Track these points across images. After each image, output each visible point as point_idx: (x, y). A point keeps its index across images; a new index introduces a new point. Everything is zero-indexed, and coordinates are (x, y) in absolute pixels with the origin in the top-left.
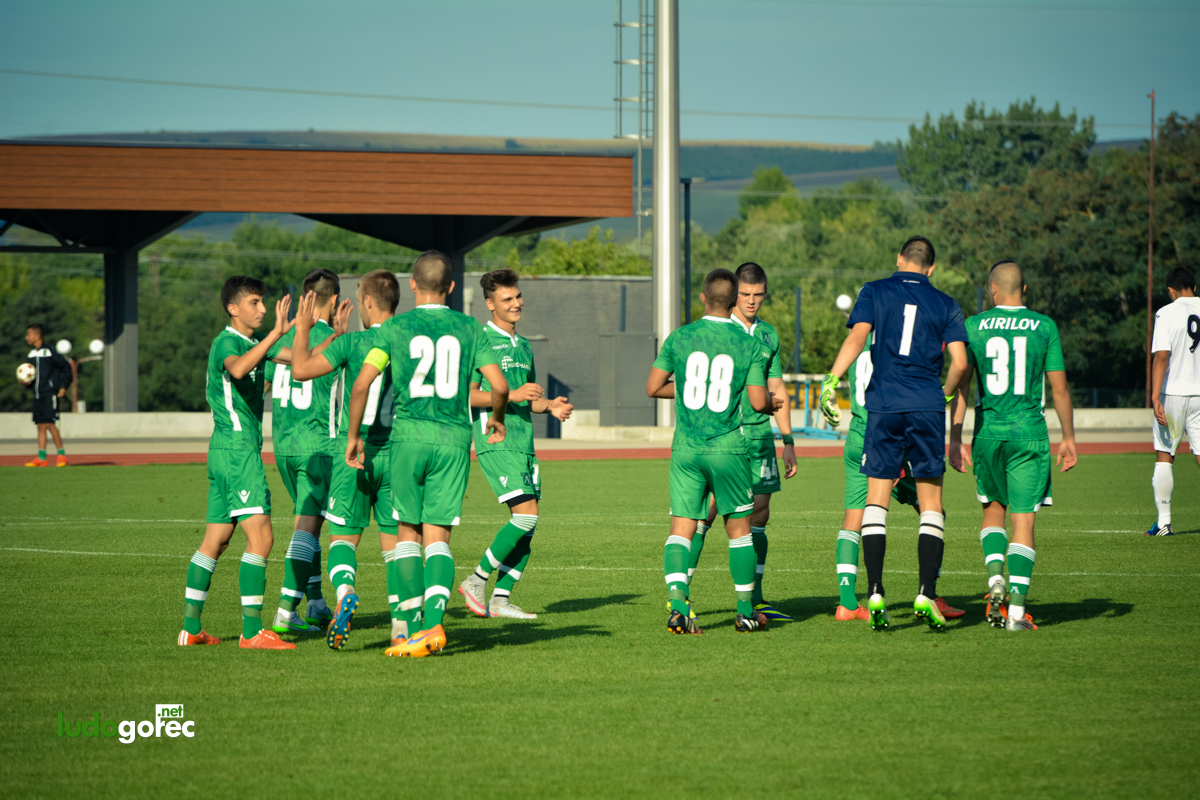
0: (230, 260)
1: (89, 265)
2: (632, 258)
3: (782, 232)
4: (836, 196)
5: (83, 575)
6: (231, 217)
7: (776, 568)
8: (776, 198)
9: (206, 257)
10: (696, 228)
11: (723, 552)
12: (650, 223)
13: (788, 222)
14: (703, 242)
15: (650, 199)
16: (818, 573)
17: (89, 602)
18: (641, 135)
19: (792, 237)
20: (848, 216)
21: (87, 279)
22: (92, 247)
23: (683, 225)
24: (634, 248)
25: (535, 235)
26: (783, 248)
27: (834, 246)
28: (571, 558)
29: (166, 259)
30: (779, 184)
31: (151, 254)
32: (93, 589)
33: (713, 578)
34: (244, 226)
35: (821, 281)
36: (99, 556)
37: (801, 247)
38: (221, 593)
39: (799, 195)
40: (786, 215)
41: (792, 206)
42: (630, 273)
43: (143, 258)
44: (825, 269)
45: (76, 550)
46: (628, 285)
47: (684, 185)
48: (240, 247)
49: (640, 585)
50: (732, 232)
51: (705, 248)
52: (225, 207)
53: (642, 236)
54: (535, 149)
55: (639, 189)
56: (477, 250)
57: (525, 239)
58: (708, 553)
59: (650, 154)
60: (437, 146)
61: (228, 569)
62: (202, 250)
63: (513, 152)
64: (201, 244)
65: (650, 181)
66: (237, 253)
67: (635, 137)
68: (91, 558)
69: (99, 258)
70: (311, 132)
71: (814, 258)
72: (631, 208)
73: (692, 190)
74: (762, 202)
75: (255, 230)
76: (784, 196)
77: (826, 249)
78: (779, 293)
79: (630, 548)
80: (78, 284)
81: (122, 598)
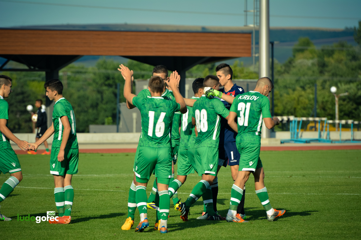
0: (95, 74)
1: (39, 76)
2: (251, 73)
3: (309, 62)
4: (330, 48)
5: (38, 196)
6: (95, 57)
7: (308, 193)
8: (307, 50)
9: (85, 73)
10: (276, 61)
11: (287, 187)
12: (258, 59)
13: (312, 58)
14: (278, 66)
15: (258, 50)
16: (324, 195)
17: (40, 207)
18: (254, 24)
19: (313, 64)
20: (336, 56)
21: (39, 81)
22: (41, 69)
23: (271, 60)
24: (252, 69)
25: (213, 64)
26: (309, 69)
27: (329, 68)
28: (228, 190)
29: (69, 74)
30: (308, 44)
31: (63, 72)
32: (41, 202)
33: (283, 197)
34: (100, 61)
35: (325, 81)
36: (44, 189)
37: (316, 68)
38: (91, 203)
39: (316, 48)
40: (311, 56)
41: (313, 52)
42: (250, 78)
43: (61, 73)
44: (326, 76)
45: (35, 187)
46: (249, 84)
47: (271, 44)
48: (99, 69)
49: (254, 200)
50: (290, 62)
51: (279, 69)
52: (92, 53)
53: (255, 63)
54: (213, 30)
55: (254, 46)
56: (191, 70)
57: (209, 65)
58: (281, 187)
59: (258, 33)
60: (174, 29)
61: (94, 194)
62: (83, 70)
63: (205, 32)
64: (83, 68)
65: (258, 43)
66: (97, 71)
67: (252, 26)
68: (41, 190)
69: (44, 73)
70: (126, 25)
71: (321, 72)
72: (251, 54)
73: (275, 47)
74: (301, 51)
75: (105, 62)
76: (310, 48)
77: (326, 69)
78: (308, 86)
79: (250, 186)
80: (35, 84)
81: (53, 206)
